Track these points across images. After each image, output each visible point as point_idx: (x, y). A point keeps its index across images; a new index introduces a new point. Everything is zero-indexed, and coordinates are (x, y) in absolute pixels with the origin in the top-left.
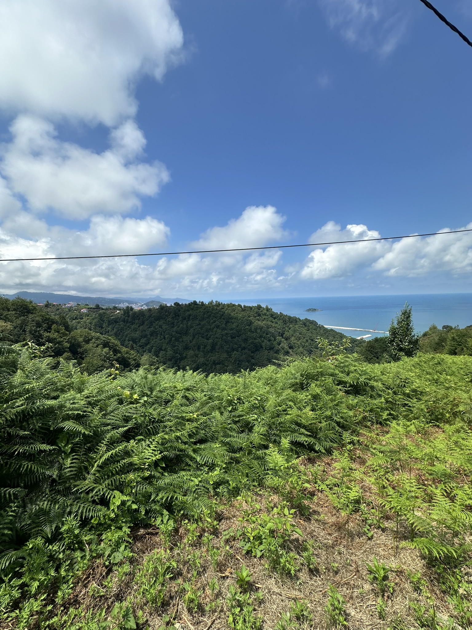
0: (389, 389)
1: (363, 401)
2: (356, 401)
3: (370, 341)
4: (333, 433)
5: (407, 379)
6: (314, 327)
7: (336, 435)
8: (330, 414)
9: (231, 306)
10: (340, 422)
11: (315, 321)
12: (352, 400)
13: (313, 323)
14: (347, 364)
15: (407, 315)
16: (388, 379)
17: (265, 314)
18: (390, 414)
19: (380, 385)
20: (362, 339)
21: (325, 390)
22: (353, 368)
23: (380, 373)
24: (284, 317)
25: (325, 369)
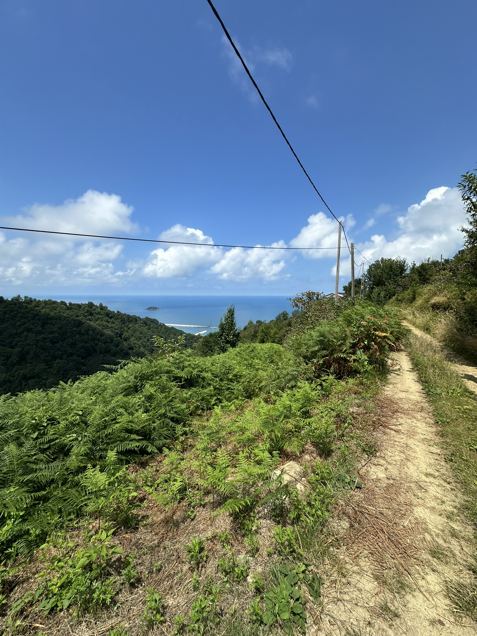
0: (217, 377)
1: (196, 392)
2: (190, 393)
3: (206, 336)
4: (167, 429)
5: (230, 366)
6: (156, 326)
7: (169, 430)
8: (164, 411)
9: (50, 304)
10: (174, 417)
11: (156, 320)
12: (186, 393)
13: (154, 321)
14: (182, 359)
15: (231, 313)
16: (217, 369)
17: (99, 313)
18: (218, 399)
19: (209, 375)
20: (199, 335)
21: (159, 388)
22: (187, 363)
23: (210, 365)
24: (122, 316)
25: (160, 367)
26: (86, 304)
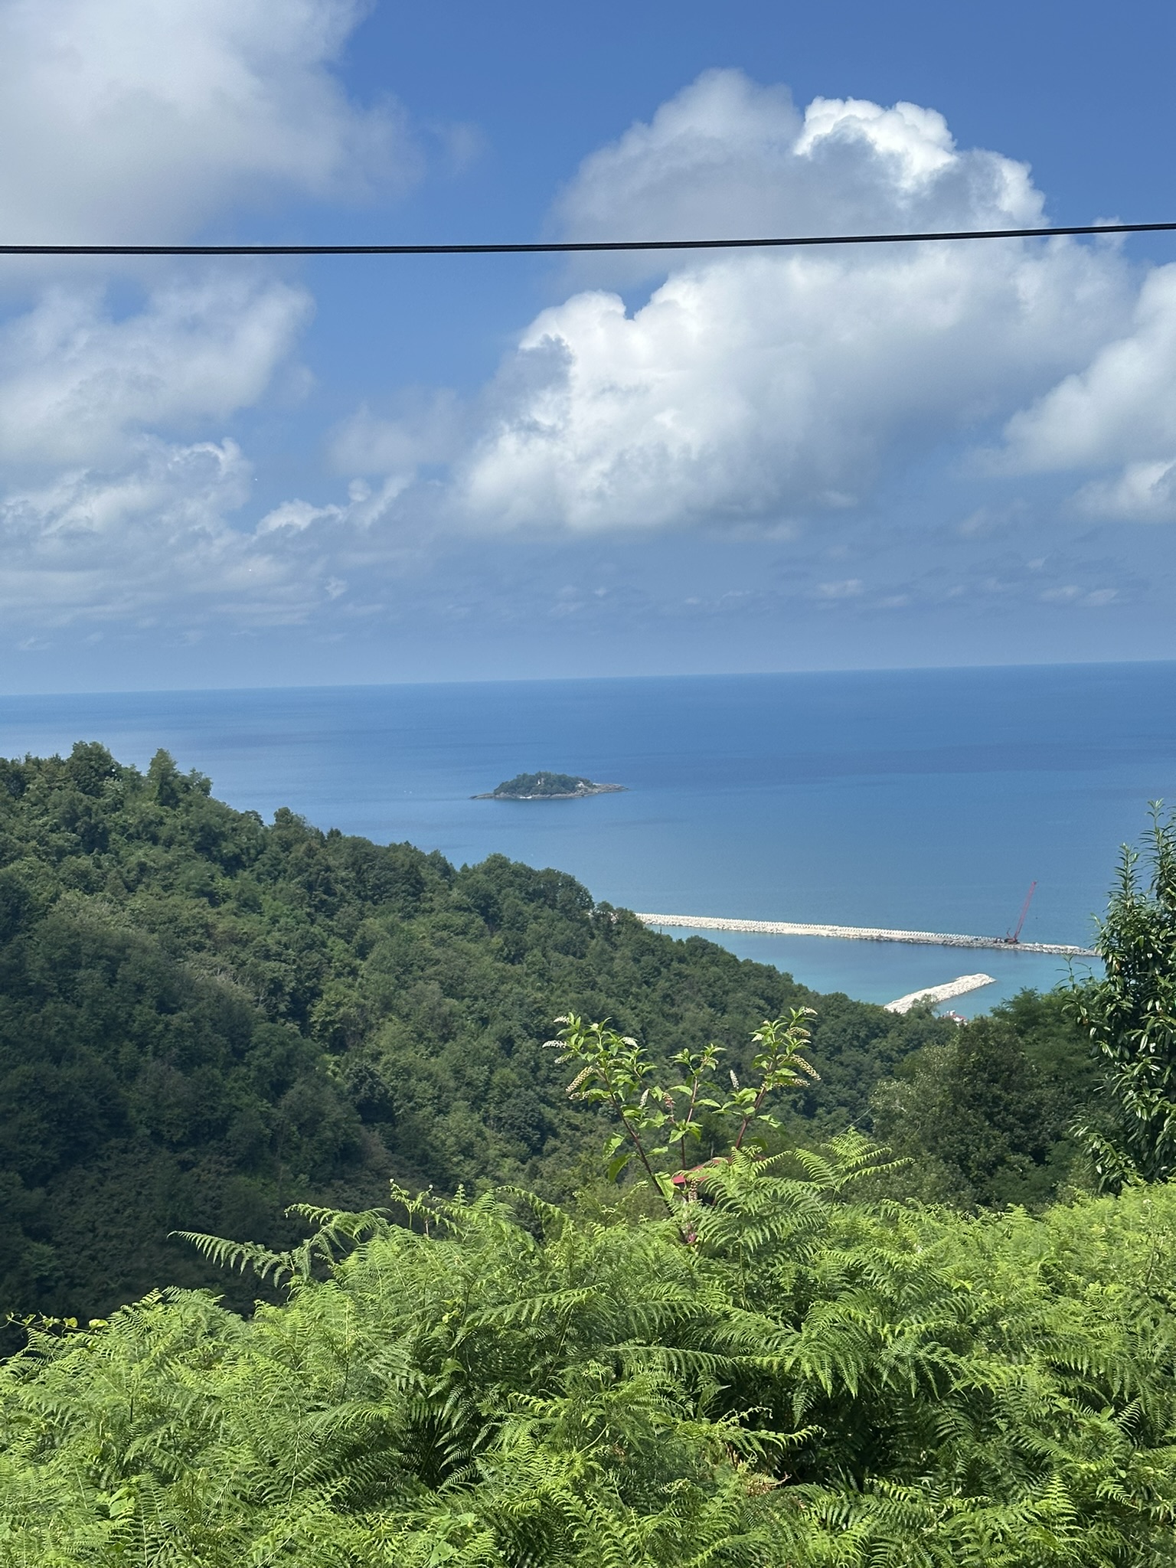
1: (913, 1525)
2: (859, 1528)
3: (982, 1026)
6: (564, 930)
11: (570, 883)
12: (832, 1525)
13: (555, 893)
14: (788, 1225)
17: (148, 833)
19: (1035, 1378)
20: (922, 1011)
21: (608, 1463)
22: (831, 1261)
23: (1033, 1285)
24: (310, 852)
25: (616, 1283)
26: (56, 761)
